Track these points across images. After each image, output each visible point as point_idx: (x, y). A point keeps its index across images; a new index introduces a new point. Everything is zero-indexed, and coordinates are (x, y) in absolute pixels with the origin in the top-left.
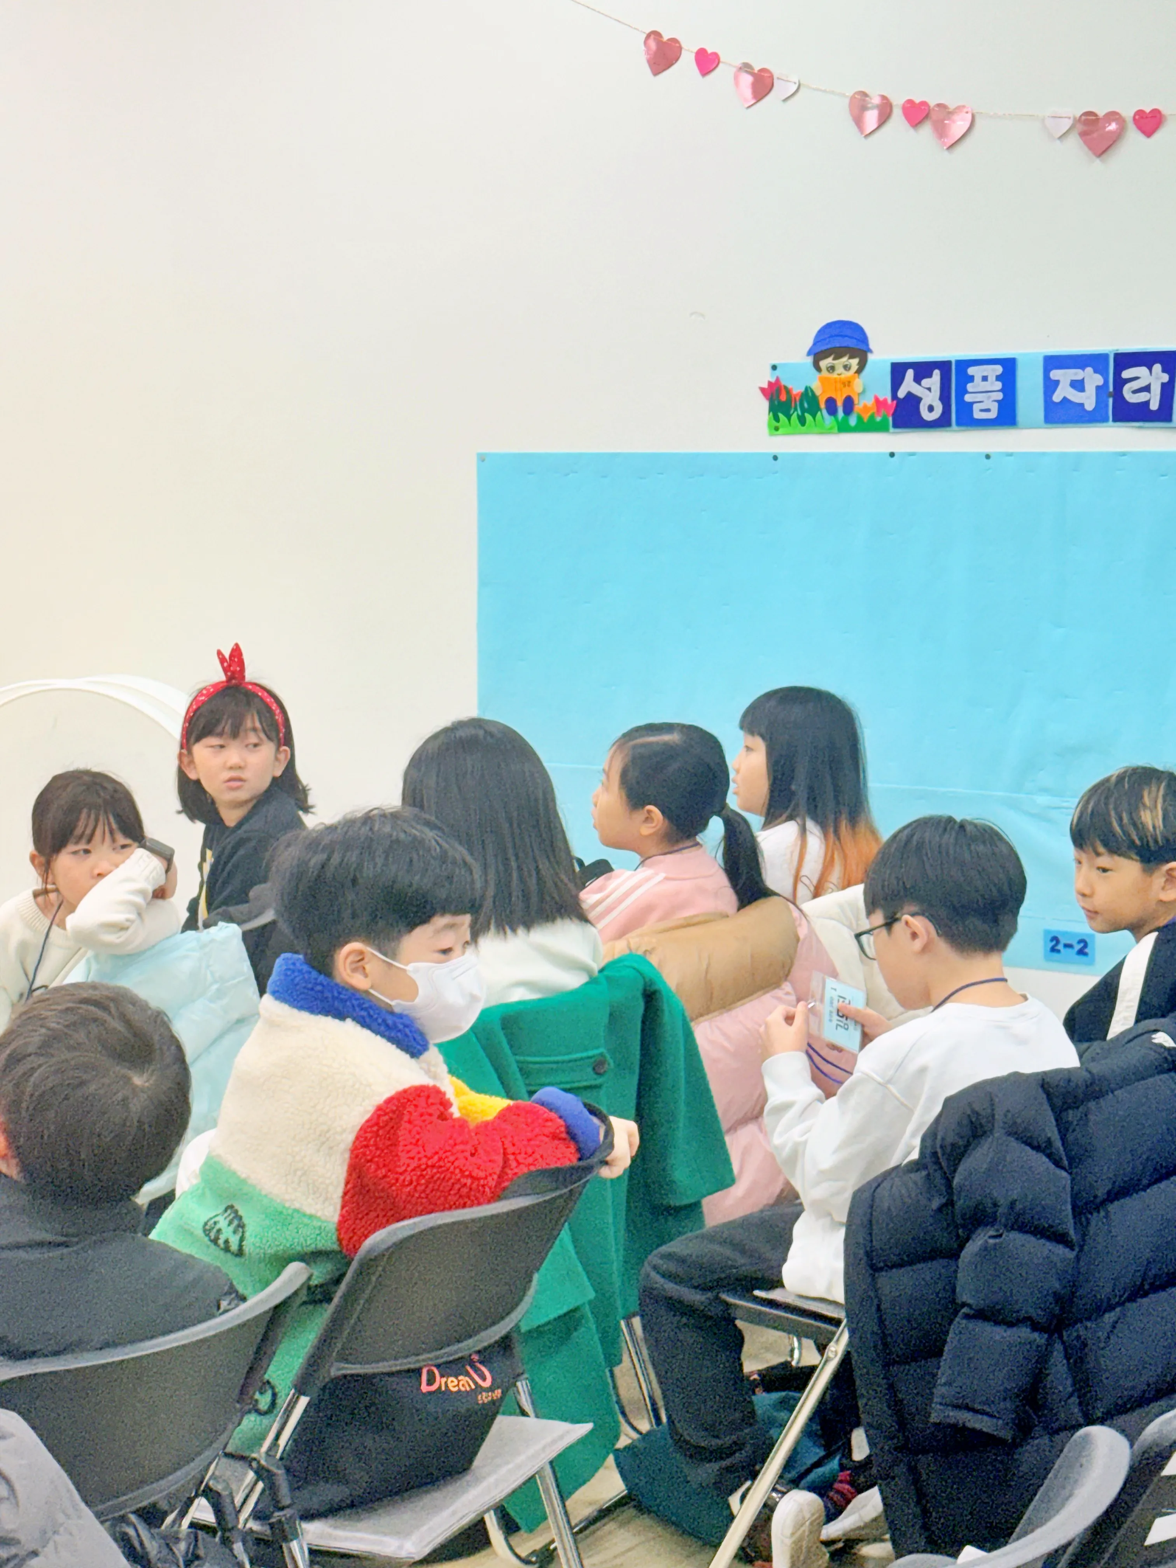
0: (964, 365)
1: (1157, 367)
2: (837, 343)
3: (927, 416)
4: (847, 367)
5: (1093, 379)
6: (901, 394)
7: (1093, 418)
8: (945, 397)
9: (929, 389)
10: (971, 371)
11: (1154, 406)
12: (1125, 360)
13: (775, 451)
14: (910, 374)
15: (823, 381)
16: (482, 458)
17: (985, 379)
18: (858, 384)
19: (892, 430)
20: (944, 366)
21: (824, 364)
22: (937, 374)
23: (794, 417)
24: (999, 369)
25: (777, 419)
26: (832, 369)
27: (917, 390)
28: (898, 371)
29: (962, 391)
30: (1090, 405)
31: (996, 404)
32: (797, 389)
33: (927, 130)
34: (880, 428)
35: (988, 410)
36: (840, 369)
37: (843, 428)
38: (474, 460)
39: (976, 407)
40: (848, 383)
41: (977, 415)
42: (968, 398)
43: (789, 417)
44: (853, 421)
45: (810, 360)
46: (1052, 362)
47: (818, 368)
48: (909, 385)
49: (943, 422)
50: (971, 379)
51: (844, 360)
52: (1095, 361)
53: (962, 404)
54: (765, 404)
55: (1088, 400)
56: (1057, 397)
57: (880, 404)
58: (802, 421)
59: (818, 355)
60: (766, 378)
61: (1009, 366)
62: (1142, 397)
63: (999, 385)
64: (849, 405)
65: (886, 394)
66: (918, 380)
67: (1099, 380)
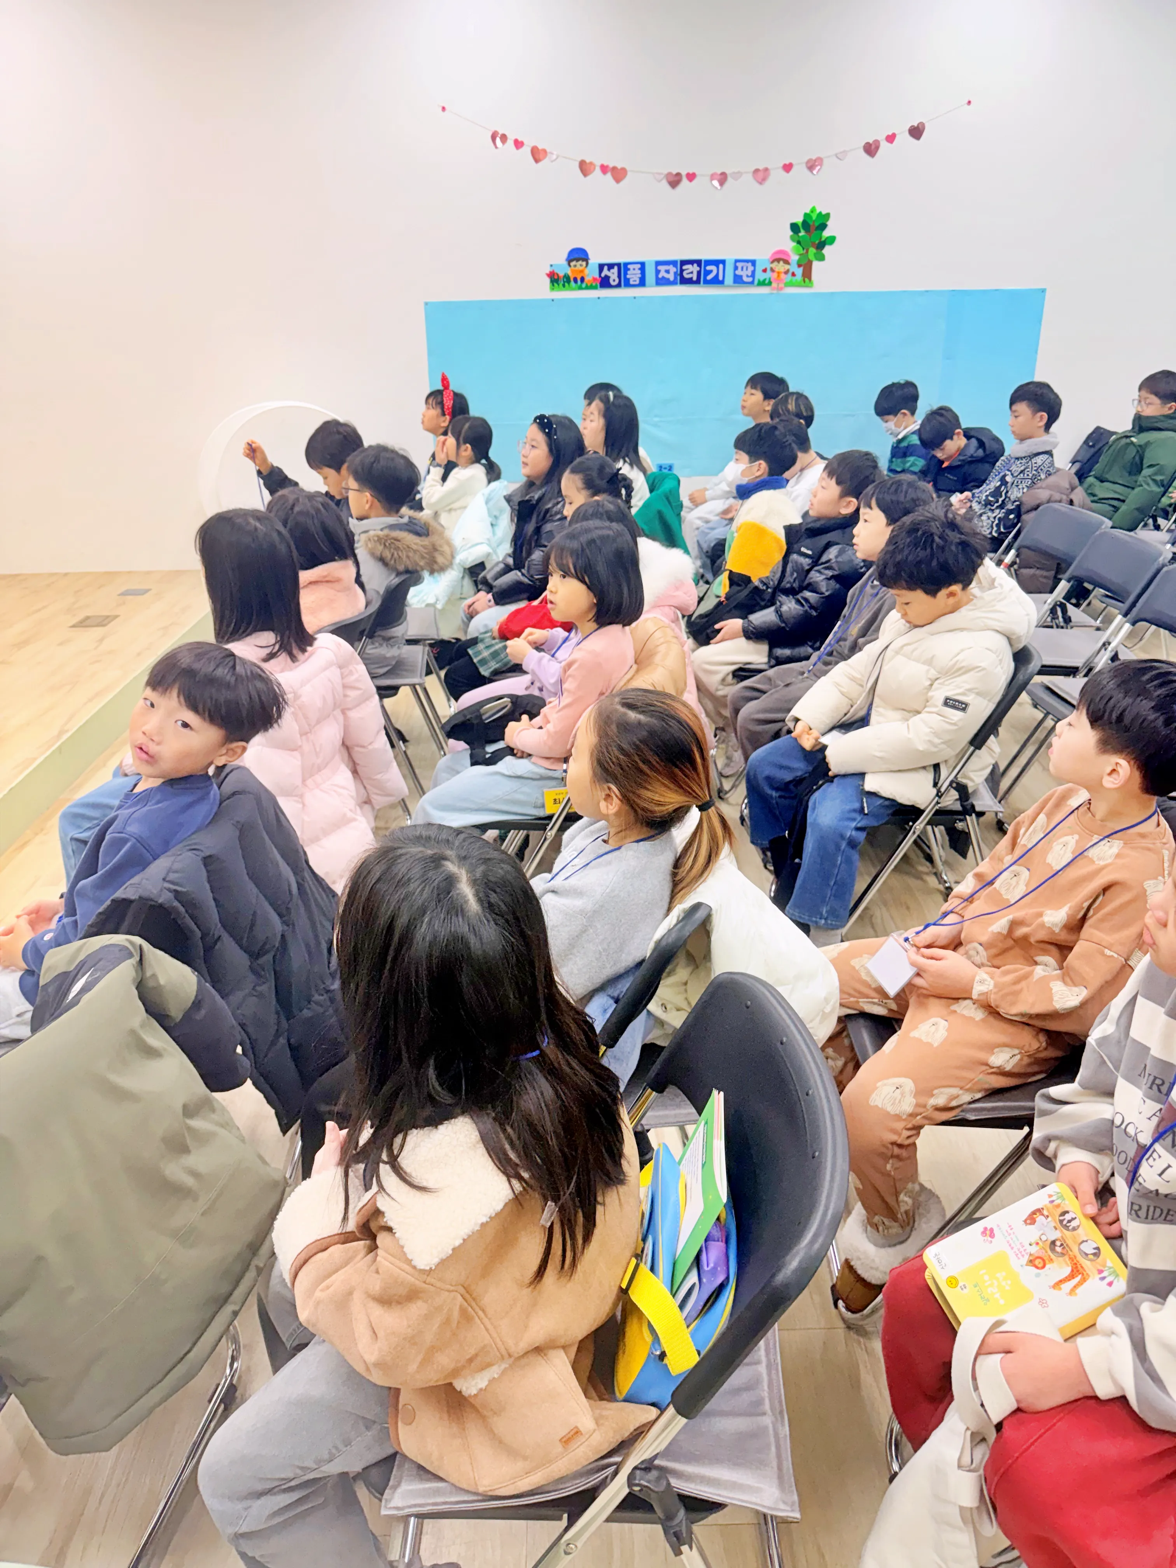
0: (626, 264)
1: (695, 265)
2: (576, 256)
3: (613, 283)
4: (581, 265)
5: (673, 269)
6: (603, 275)
7: (673, 283)
8: (619, 276)
9: (613, 273)
10: (629, 266)
11: (695, 279)
12: (684, 263)
13: (553, 297)
14: (606, 268)
15: (573, 271)
16: (426, 304)
17: (634, 270)
18: (587, 271)
19: (599, 288)
20: (619, 265)
21: (573, 264)
22: (616, 268)
23: (561, 285)
24: (639, 266)
25: (553, 286)
26: (575, 266)
27: (608, 274)
28: (601, 267)
29: (626, 274)
30: (672, 278)
31: (638, 279)
32: (561, 274)
33: (609, 175)
34: (595, 288)
35: (635, 281)
36: (578, 266)
37: (580, 288)
38: (423, 306)
39: (631, 280)
40: (582, 271)
41: (632, 282)
42: (628, 276)
43: (558, 285)
44: (584, 285)
45: (565, 263)
46: (658, 263)
47: (570, 265)
48: (605, 272)
49: (619, 285)
50: (629, 269)
51: (580, 262)
52: (673, 263)
53: (625, 278)
54: (548, 280)
55: (671, 277)
56: (660, 276)
57: (595, 279)
58: (564, 286)
59: (569, 261)
60: (548, 270)
61: (643, 265)
62: (690, 276)
63: (639, 272)
64: (582, 280)
65: (597, 275)
66: (609, 270)
67: (675, 270)
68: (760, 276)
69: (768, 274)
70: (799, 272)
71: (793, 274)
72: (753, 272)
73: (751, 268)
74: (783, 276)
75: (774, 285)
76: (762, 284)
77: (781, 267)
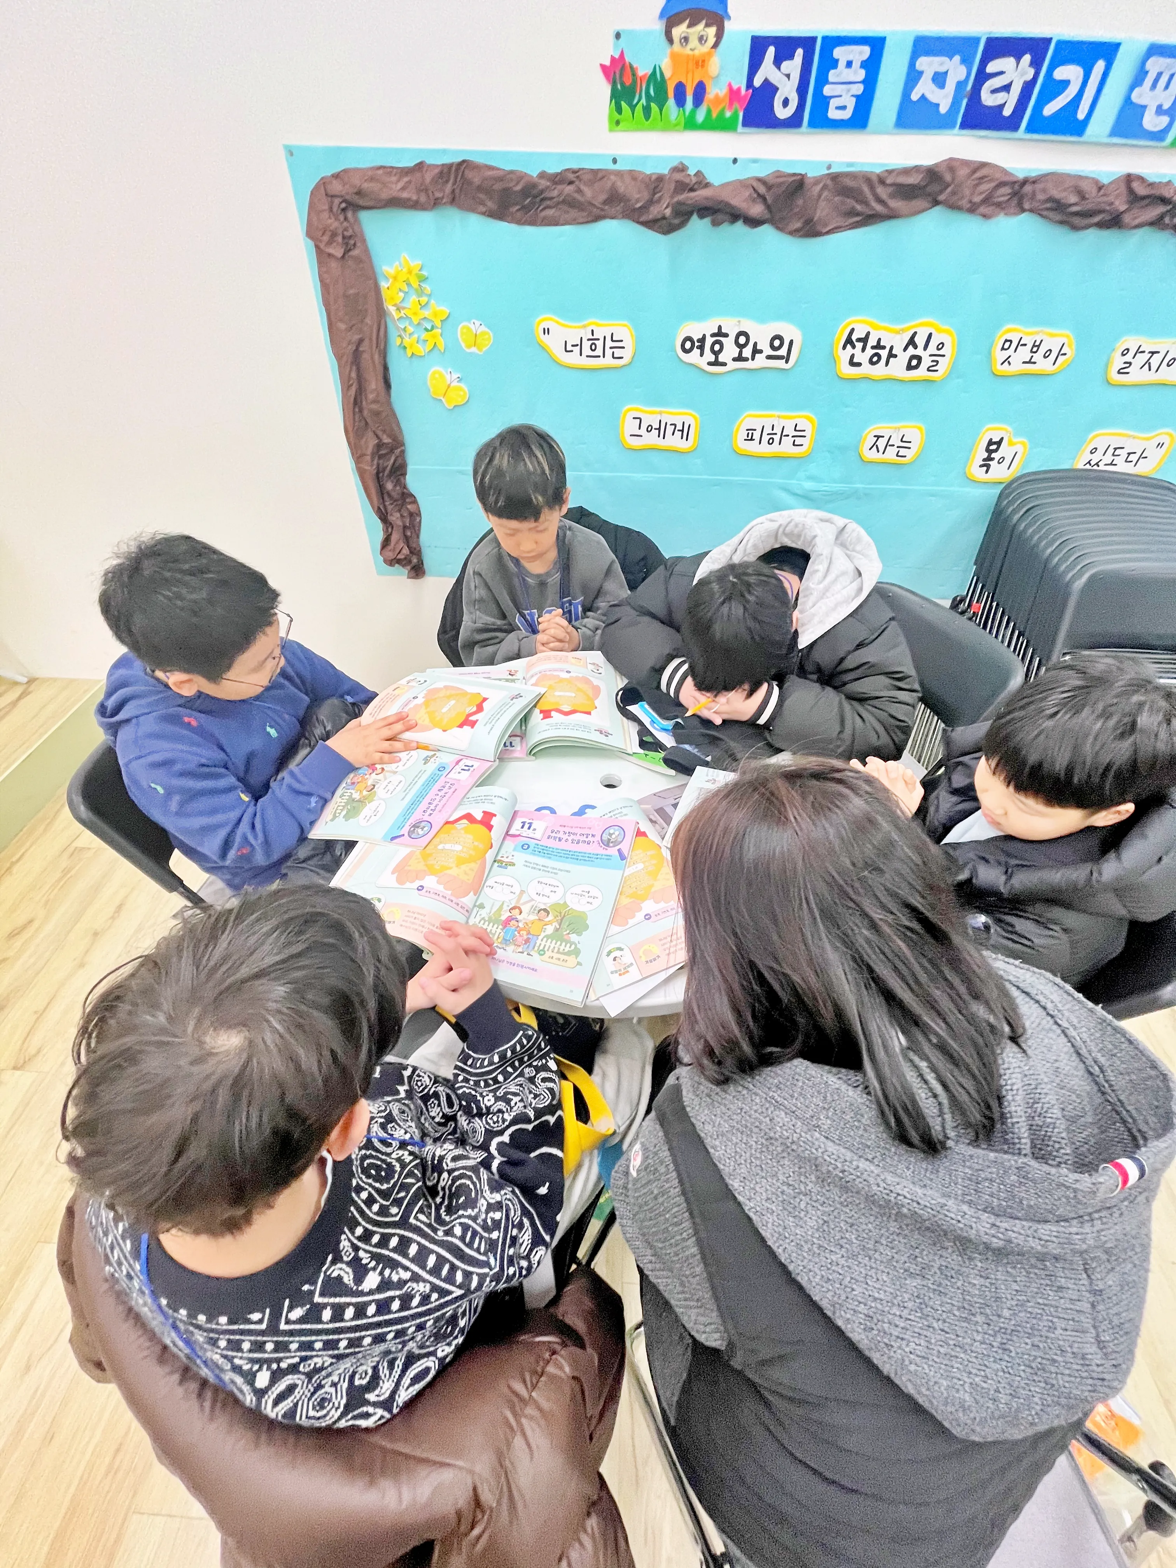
0: (830, 44)
1: (1025, 58)
3: (782, 113)
5: (957, 71)
6: (758, 82)
7: (942, 123)
8: (802, 90)
9: (788, 76)
10: (839, 53)
11: (1010, 108)
12: (995, 47)
13: (615, 151)
14: (771, 52)
15: (674, 57)
17: (849, 64)
18: (715, 64)
19: (740, 128)
20: (808, 43)
22: (799, 54)
23: (639, 108)
24: (865, 51)
25: (619, 110)
26: (685, 40)
27: (775, 76)
28: (758, 46)
29: (822, 80)
30: (944, 106)
31: (854, 99)
32: (644, 68)
34: (728, 127)
35: (844, 108)
36: (694, 42)
37: (691, 125)
38: (282, 154)
39: (833, 103)
40: (701, 63)
41: (833, 114)
42: (827, 90)
43: (633, 108)
44: (701, 115)
45: (659, 27)
46: (922, 45)
47: (670, 39)
48: (767, 70)
49: (794, 122)
51: (700, 28)
52: (965, 47)
53: (819, 96)
54: (606, 89)
55: (943, 99)
56: (916, 92)
57: (734, 94)
58: (647, 111)
59: (670, 19)
60: (608, 51)
61: (875, 48)
62: (998, 98)
63: (861, 74)
64: (700, 94)
65: (740, 82)
66: (777, 62)
67: (963, 72)
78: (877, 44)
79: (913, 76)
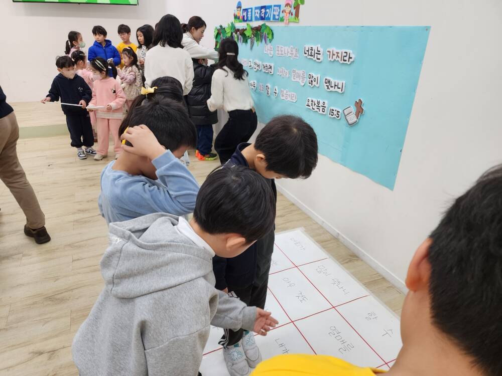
0: (248, 9)
1: (265, 9)
2: (239, 6)
3: (245, 19)
5: (259, 12)
9: (245, 14)
11: (264, 16)
12: (262, 7)
15: (238, 13)
18: (240, 13)
22: (246, 11)
30: (258, 17)
35: (250, 18)
36: (239, 11)
42: (248, 16)
46: (256, 8)
47: (237, 10)
50: (249, 12)
51: (239, 9)
52: (259, 8)
56: (256, 15)
59: (237, 8)
64: (239, 17)
68: (281, 15)
69: (284, 14)
70: (294, 11)
71: (292, 14)
72: (279, 12)
73: (279, 10)
74: (288, 14)
75: (285, 21)
76: (282, 20)
77: (288, 9)
78: (252, 9)
79: (255, 13)
